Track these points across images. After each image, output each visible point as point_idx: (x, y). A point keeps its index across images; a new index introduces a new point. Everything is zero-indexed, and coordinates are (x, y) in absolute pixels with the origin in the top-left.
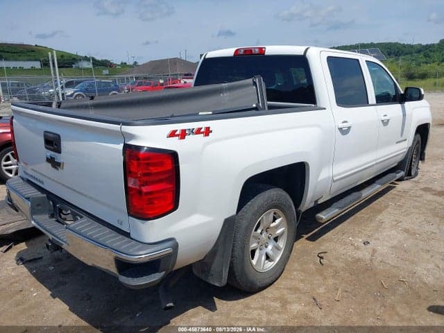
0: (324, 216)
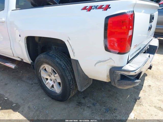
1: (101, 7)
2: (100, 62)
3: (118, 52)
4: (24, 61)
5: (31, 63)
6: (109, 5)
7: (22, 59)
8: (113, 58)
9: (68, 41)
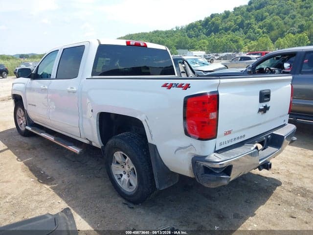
1: (181, 86)
2: (180, 148)
3: (198, 137)
4: (94, 144)
5: (102, 147)
6: (189, 84)
7: (91, 142)
8: (193, 145)
9: (145, 120)
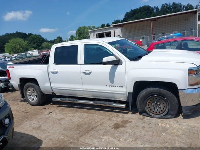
0: (54, 99)
